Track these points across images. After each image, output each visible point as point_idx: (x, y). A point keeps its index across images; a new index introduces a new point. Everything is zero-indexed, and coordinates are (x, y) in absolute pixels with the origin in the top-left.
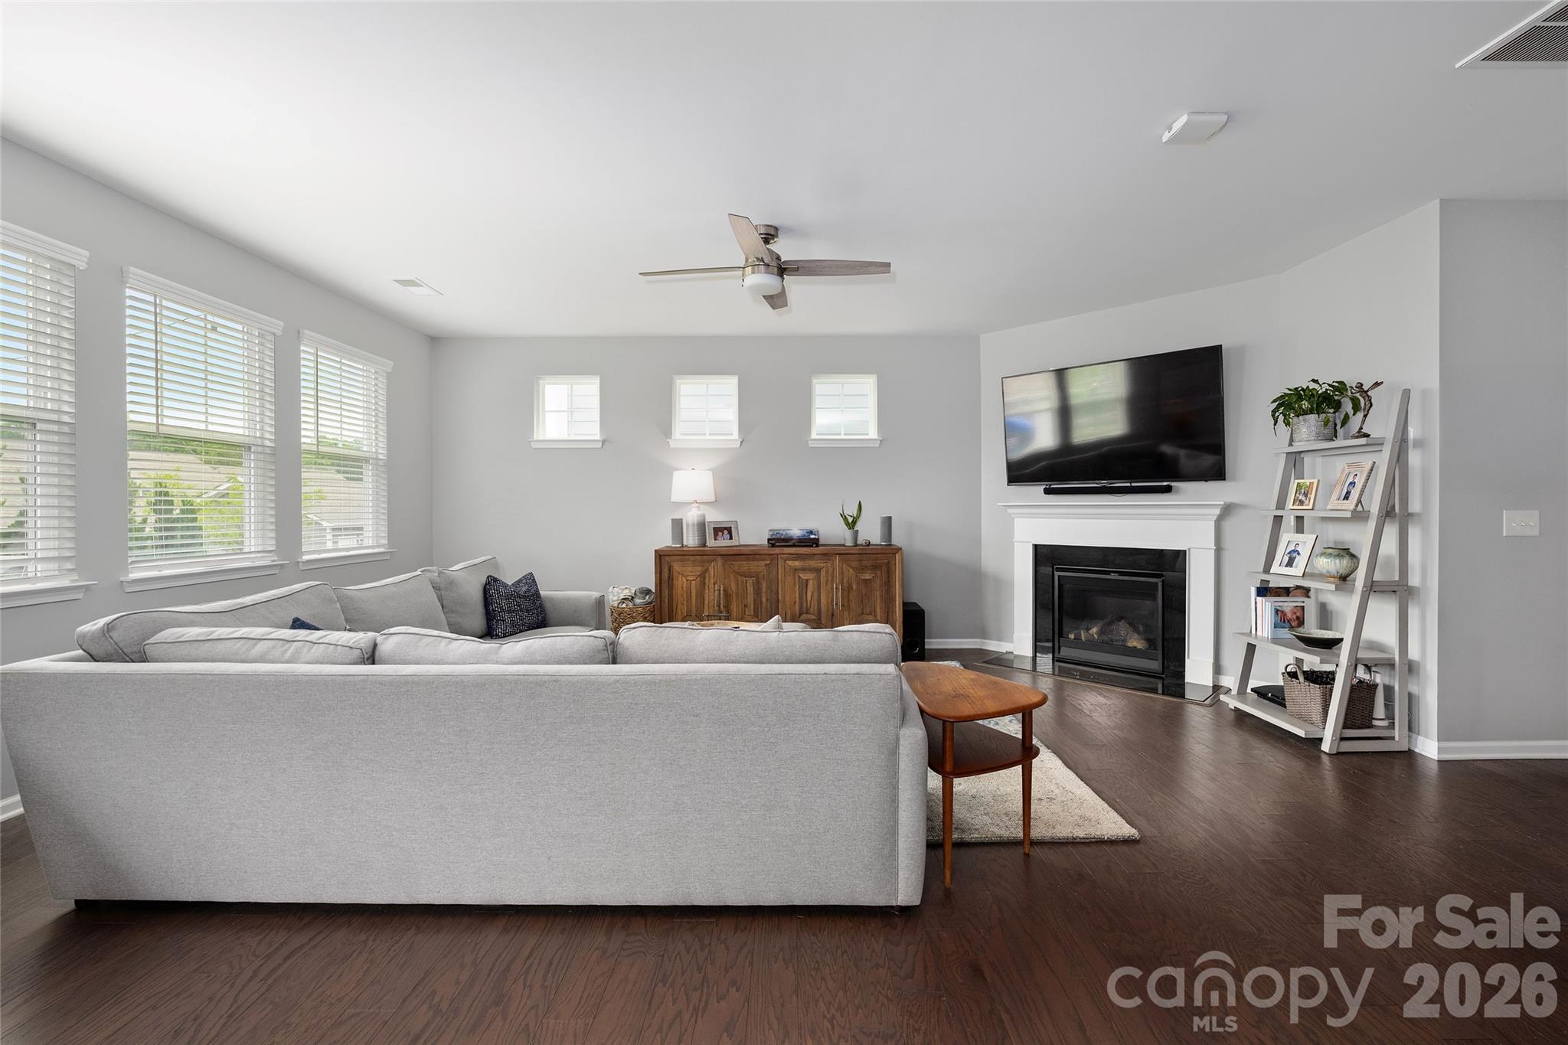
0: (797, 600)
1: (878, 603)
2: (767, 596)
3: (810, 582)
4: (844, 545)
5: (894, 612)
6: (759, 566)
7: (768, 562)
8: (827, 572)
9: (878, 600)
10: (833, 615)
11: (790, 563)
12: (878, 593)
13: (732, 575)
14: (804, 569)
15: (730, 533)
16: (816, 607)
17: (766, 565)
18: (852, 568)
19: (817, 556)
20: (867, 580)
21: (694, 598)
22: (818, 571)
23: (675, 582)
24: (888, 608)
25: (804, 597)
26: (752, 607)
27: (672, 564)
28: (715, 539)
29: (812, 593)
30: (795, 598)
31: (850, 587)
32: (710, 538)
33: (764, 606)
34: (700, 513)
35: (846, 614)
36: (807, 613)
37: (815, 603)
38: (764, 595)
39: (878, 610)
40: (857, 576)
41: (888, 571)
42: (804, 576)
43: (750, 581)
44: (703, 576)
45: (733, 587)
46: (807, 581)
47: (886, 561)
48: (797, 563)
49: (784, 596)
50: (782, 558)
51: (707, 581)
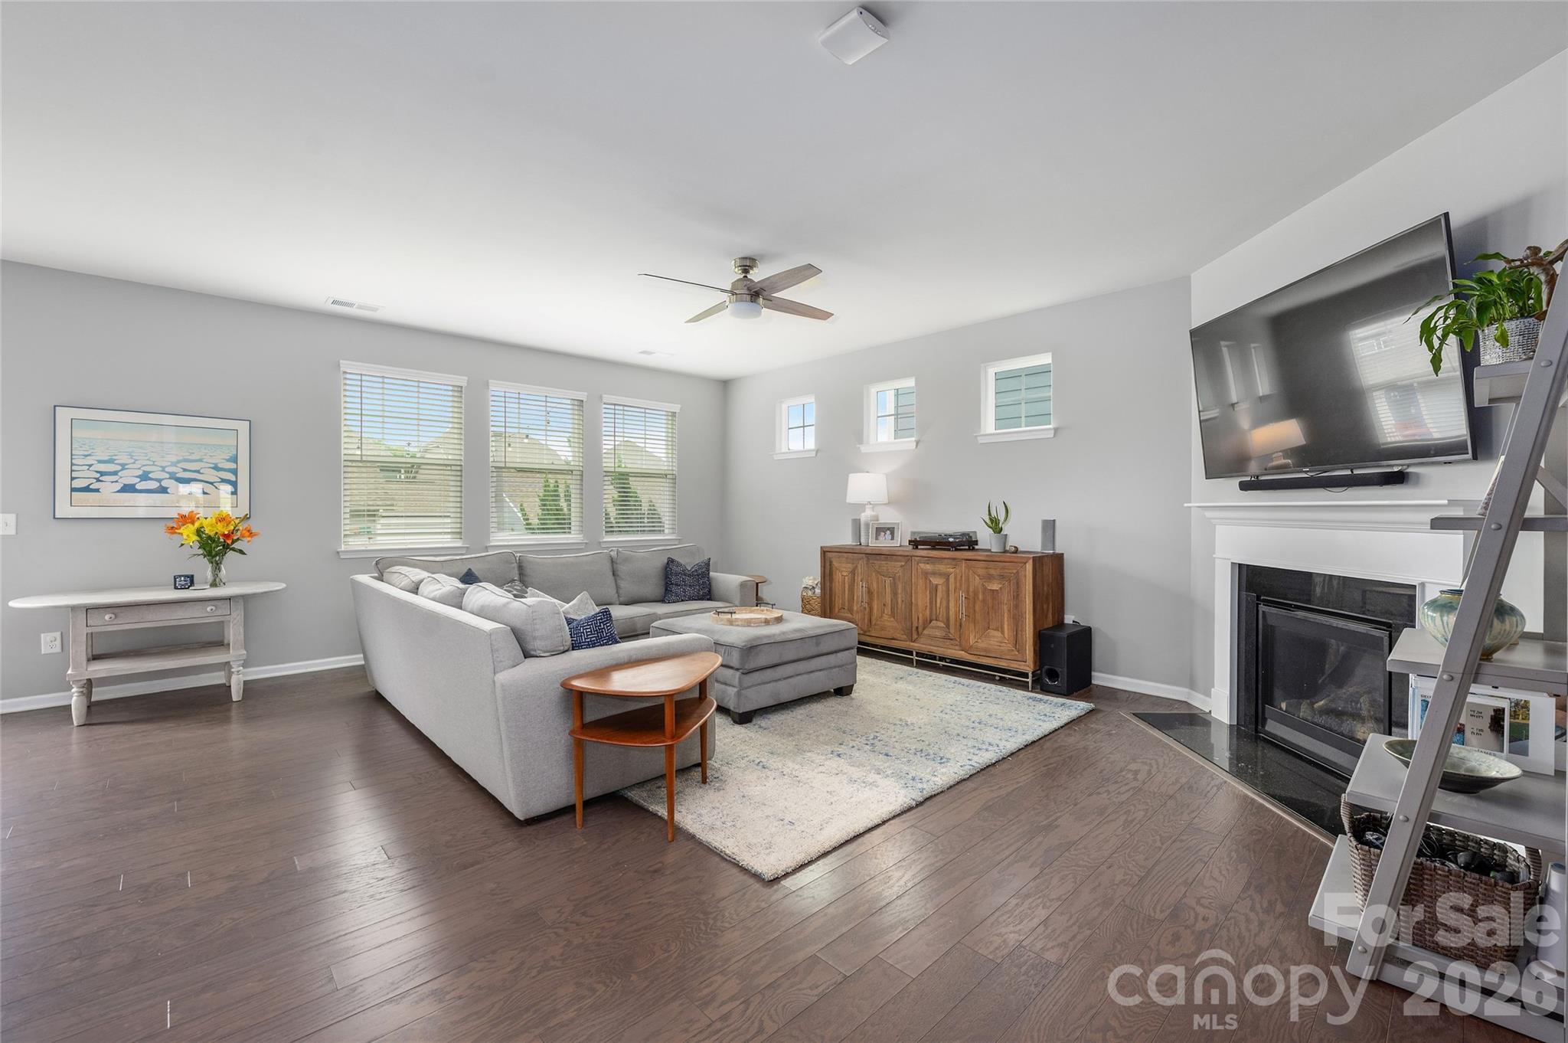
0: (928, 605)
1: (1006, 619)
2: (902, 597)
3: (940, 587)
4: (989, 550)
5: (1023, 630)
6: (896, 567)
7: (903, 564)
8: (955, 578)
9: (1006, 615)
10: (961, 626)
11: (922, 565)
12: (1005, 607)
13: (874, 574)
14: (934, 574)
15: (892, 534)
16: (945, 614)
17: (902, 566)
18: (979, 576)
19: (946, 561)
20: (993, 590)
21: (847, 592)
22: (947, 576)
23: (834, 576)
24: (1017, 626)
25: (934, 603)
26: (890, 606)
27: (832, 559)
28: (877, 539)
29: (941, 599)
30: (926, 603)
31: (976, 594)
32: (872, 538)
33: (899, 607)
34: (874, 513)
35: (972, 626)
36: (936, 620)
37: (943, 610)
38: (900, 596)
39: (1006, 626)
40: (983, 585)
41: (1017, 583)
42: (935, 581)
43: (888, 581)
44: (853, 572)
45: (875, 585)
46: (937, 586)
47: (1015, 571)
48: (928, 567)
49: (916, 599)
50: (915, 560)
51: (856, 578)
